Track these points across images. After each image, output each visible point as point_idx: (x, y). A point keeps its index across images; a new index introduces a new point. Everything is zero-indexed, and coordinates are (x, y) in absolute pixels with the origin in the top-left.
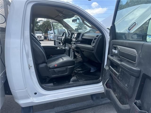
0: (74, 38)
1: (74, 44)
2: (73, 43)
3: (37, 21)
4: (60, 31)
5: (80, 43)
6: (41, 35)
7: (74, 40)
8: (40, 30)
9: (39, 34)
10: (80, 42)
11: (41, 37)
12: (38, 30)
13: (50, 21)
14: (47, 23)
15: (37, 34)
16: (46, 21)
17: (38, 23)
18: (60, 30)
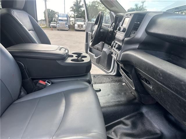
0: (122, 30)
1: (119, 48)
2: (117, 46)
3: (80, 5)
4: (107, 19)
5: (138, 49)
6: (82, 23)
7: (120, 35)
8: (83, 17)
9: (81, 21)
10: (137, 46)
11: (82, 26)
12: (80, 16)
13: (96, 5)
14: (92, 8)
15: (78, 21)
16: (91, 5)
17: (81, 8)
18: (107, 17)
